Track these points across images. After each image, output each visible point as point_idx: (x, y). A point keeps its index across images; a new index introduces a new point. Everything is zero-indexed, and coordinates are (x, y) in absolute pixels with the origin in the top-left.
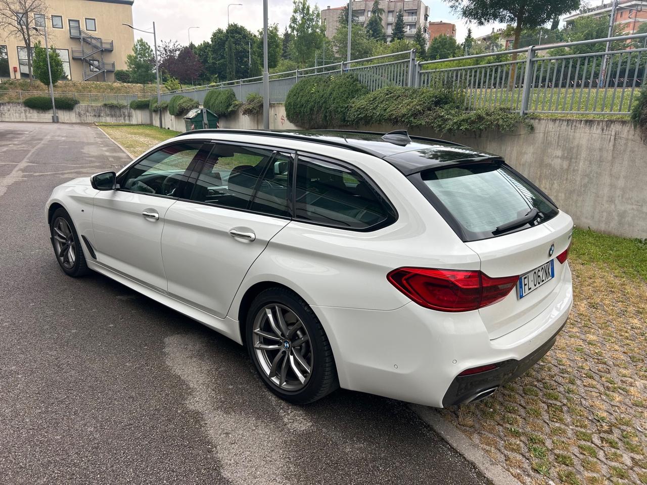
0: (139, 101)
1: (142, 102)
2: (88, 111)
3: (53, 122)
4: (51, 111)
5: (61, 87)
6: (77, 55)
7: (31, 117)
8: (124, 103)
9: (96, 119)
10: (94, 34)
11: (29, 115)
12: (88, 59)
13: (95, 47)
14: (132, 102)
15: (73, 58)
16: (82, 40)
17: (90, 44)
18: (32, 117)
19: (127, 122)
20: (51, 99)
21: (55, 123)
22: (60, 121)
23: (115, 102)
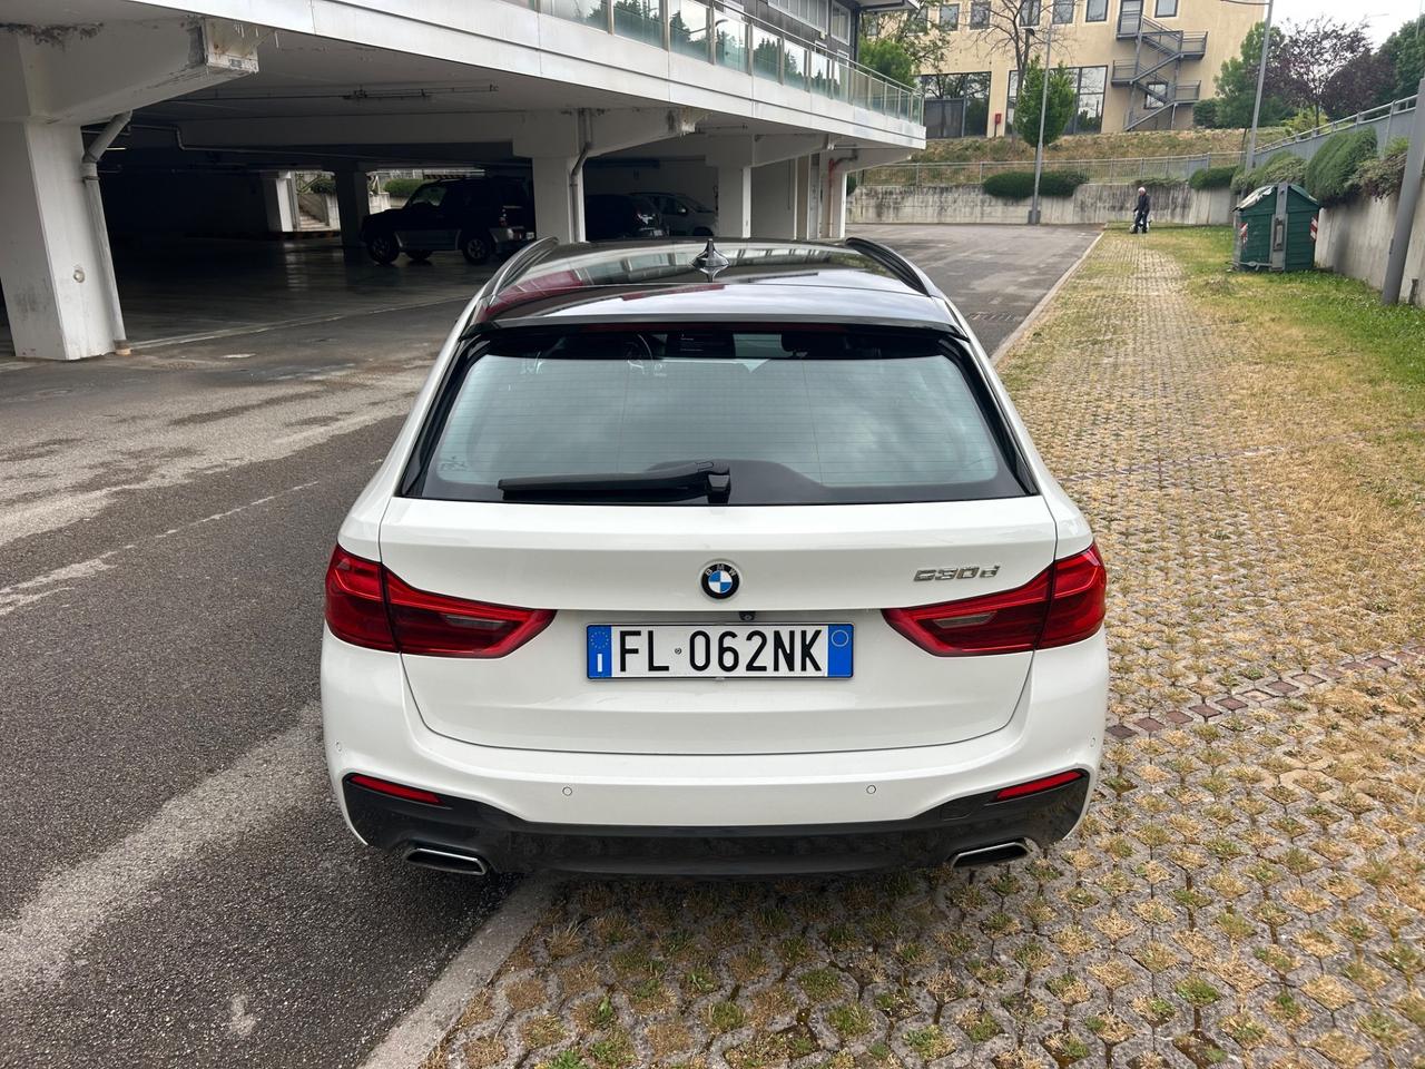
0: (1213, 171)
1: (1219, 171)
2: (1100, 199)
3: (1030, 223)
4: (1029, 201)
5: (1067, 149)
6: (1122, 76)
7: (990, 213)
8: (1182, 176)
9: (1113, 216)
10: (1169, 24)
11: (987, 209)
12: (1144, 82)
13: (1166, 52)
14: (1196, 173)
15: (1113, 84)
16: (1139, 42)
17: (1155, 47)
18: (993, 214)
19: (1177, 221)
20: (1034, 175)
21: (1033, 225)
22: (1043, 220)
23: (1161, 176)
